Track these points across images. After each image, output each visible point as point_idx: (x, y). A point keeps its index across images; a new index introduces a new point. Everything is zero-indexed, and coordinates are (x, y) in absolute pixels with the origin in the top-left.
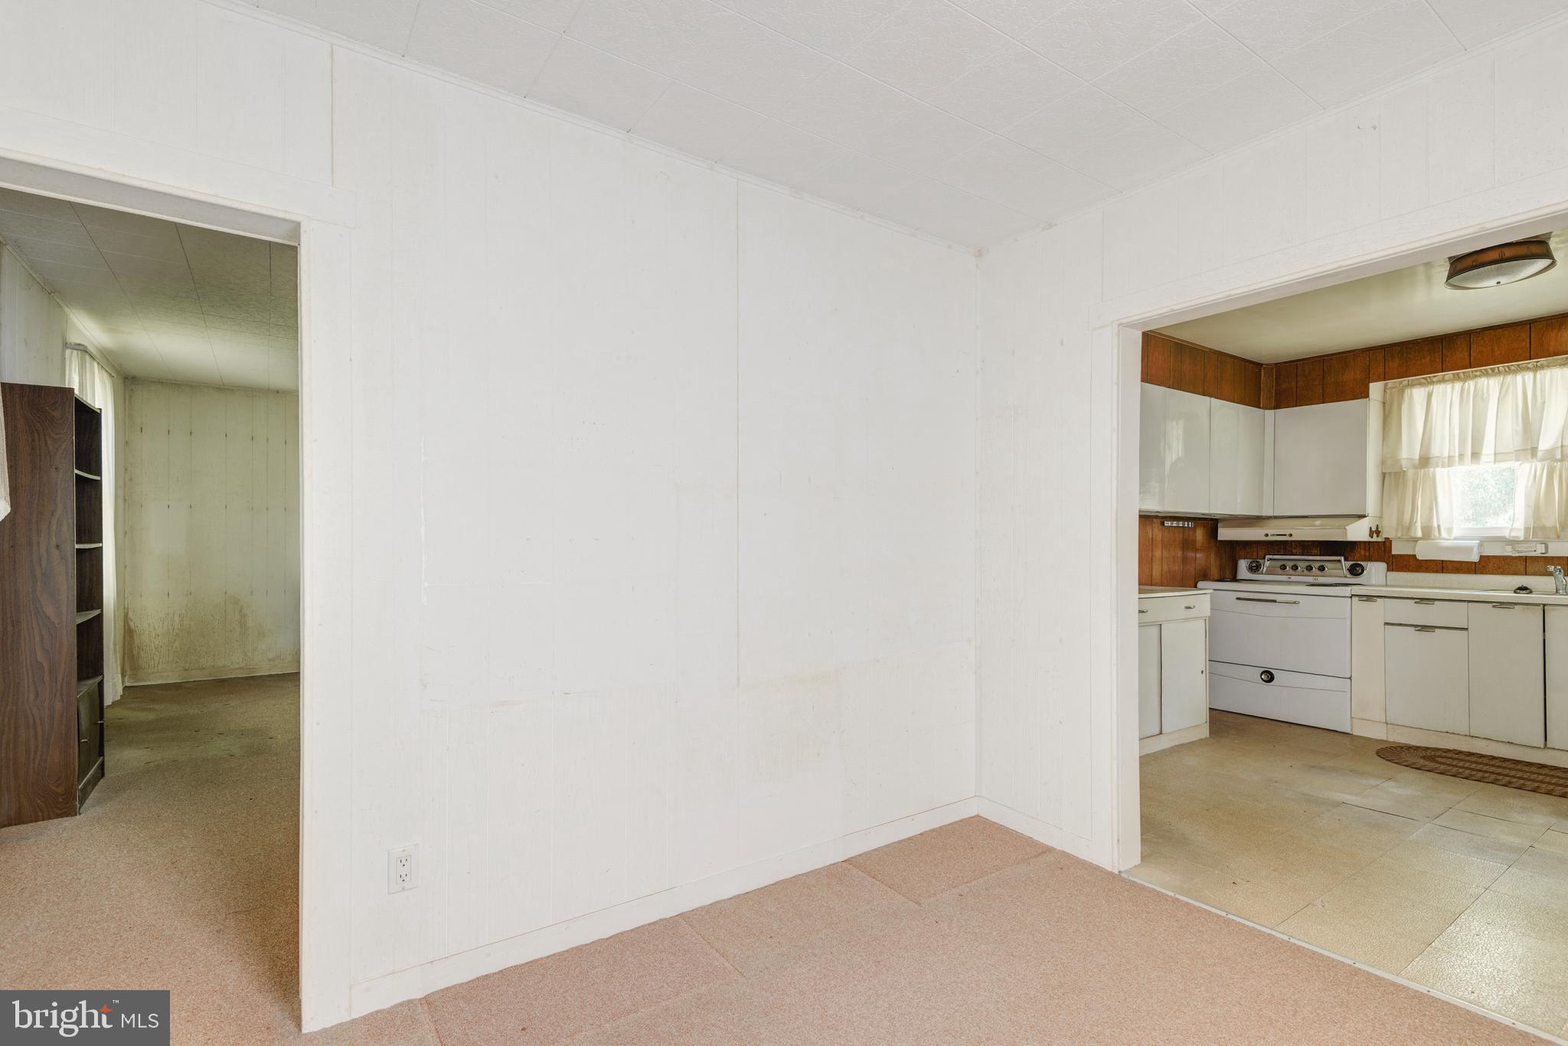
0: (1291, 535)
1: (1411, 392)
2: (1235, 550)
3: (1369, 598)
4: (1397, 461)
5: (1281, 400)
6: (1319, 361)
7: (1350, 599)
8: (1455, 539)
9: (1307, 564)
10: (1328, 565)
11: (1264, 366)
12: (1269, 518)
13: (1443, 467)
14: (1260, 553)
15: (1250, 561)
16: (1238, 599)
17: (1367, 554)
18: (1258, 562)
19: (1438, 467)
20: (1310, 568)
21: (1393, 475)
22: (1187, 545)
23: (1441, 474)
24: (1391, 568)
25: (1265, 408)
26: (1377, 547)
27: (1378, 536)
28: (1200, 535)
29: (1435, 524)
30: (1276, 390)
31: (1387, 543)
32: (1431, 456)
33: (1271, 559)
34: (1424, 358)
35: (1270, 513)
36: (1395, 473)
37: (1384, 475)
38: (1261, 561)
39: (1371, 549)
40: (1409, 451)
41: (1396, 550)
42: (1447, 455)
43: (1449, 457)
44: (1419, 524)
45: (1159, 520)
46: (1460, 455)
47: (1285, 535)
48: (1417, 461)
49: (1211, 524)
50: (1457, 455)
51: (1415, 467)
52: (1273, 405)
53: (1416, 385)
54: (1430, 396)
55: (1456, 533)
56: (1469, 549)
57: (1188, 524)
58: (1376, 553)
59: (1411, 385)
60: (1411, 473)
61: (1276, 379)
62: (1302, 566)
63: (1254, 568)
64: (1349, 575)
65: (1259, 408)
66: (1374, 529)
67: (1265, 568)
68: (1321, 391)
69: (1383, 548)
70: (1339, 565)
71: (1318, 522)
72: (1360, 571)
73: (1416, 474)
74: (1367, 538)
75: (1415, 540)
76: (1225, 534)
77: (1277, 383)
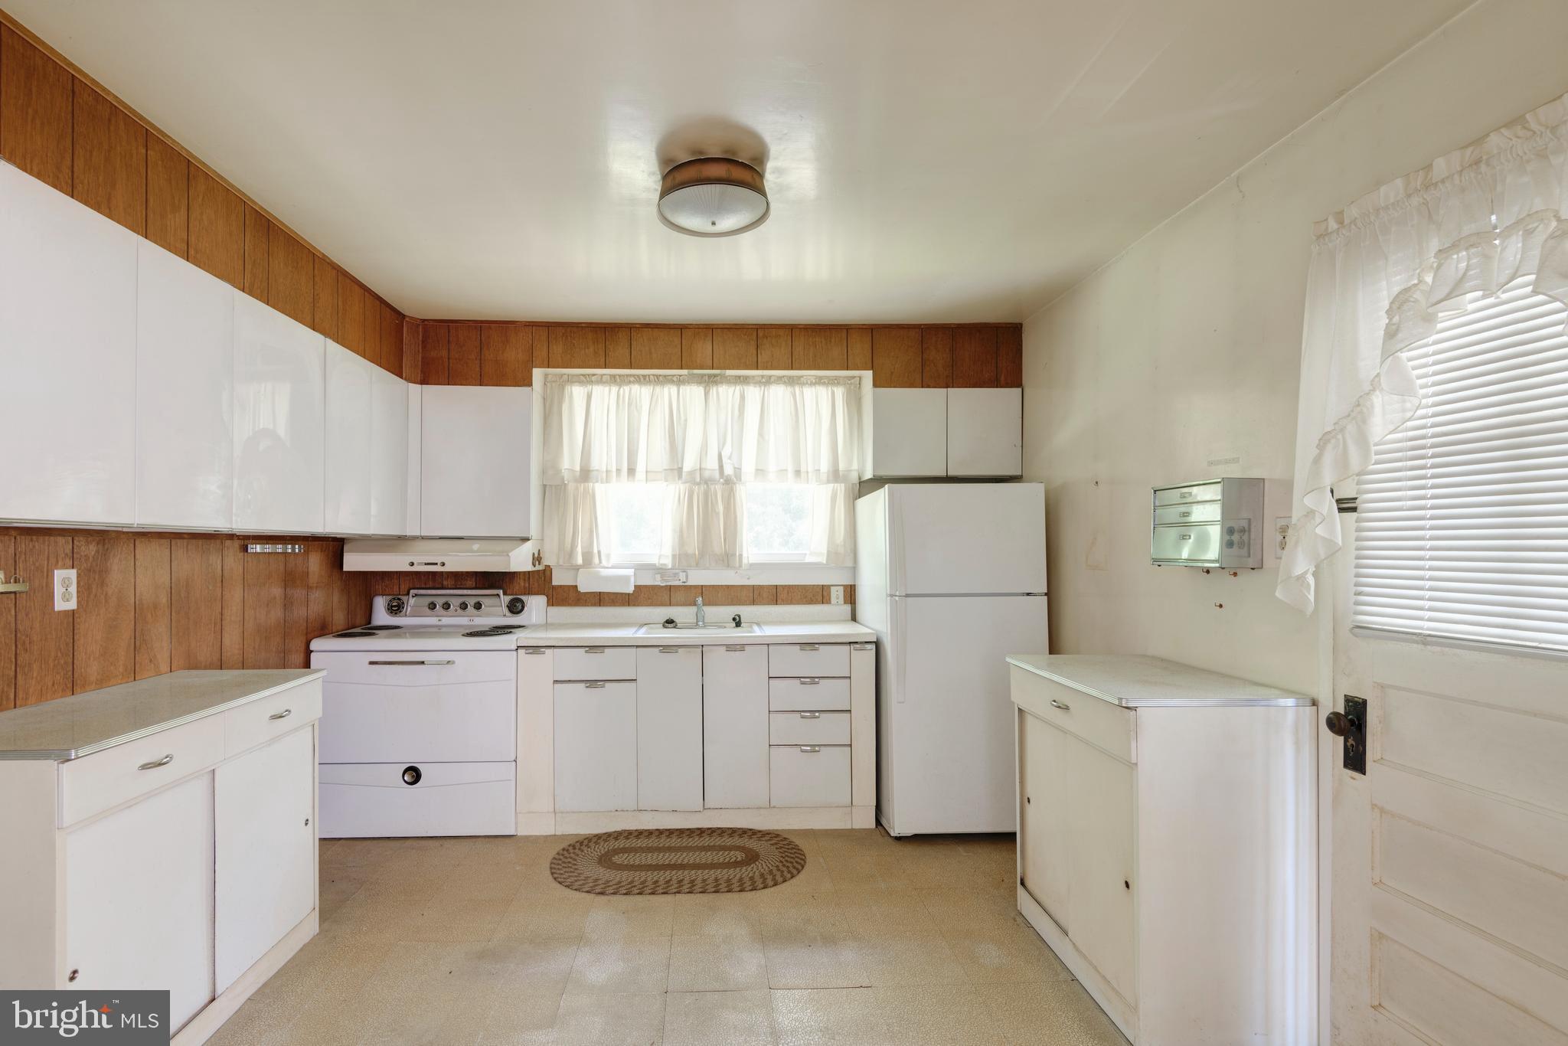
0: (443, 564)
1: (571, 389)
2: (369, 584)
3: (535, 649)
4: (558, 471)
5: (429, 373)
6: (476, 327)
7: (515, 653)
8: (613, 567)
9: (461, 600)
10: (485, 601)
11: (407, 319)
12: (414, 538)
13: (602, 483)
14: (402, 587)
15: (389, 598)
16: (371, 663)
17: (527, 585)
18: (399, 599)
19: (597, 482)
20: (464, 606)
21: (553, 487)
22: (291, 578)
23: (600, 490)
24: (552, 602)
25: (409, 380)
26: (536, 576)
27: (539, 564)
28: (315, 563)
29: (595, 551)
30: (423, 358)
31: (547, 573)
32: (591, 469)
33: (416, 595)
34: (588, 348)
35: (417, 533)
36: (556, 486)
37: (545, 486)
38: (404, 598)
39: (531, 580)
40: (569, 462)
41: (557, 581)
42: (605, 470)
43: (607, 471)
44: (579, 549)
45: (237, 543)
46: (617, 470)
47: (436, 564)
48: (578, 474)
49: (334, 547)
50: (614, 469)
51: (576, 481)
52: (419, 379)
53: (576, 382)
54: (589, 397)
55: (614, 560)
56: (626, 578)
57: (293, 549)
58: (536, 584)
59: (572, 380)
60: (571, 486)
61: (423, 342)
62: (455, 603)
63: (395, 609)
64: (508, 613)
65: (402, 378)
66: (536, 555)
67: (409, 609)
68: (478, 369)
69: (543, 578)
70: (497, 599)
71: (476, 546)
72: (520, 607)
73: (577, 489)
74: (529, 568)
75: (577, 568)
76: (353, 562)
77: (424, 347)
